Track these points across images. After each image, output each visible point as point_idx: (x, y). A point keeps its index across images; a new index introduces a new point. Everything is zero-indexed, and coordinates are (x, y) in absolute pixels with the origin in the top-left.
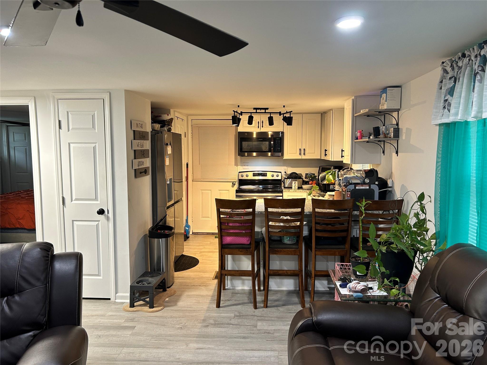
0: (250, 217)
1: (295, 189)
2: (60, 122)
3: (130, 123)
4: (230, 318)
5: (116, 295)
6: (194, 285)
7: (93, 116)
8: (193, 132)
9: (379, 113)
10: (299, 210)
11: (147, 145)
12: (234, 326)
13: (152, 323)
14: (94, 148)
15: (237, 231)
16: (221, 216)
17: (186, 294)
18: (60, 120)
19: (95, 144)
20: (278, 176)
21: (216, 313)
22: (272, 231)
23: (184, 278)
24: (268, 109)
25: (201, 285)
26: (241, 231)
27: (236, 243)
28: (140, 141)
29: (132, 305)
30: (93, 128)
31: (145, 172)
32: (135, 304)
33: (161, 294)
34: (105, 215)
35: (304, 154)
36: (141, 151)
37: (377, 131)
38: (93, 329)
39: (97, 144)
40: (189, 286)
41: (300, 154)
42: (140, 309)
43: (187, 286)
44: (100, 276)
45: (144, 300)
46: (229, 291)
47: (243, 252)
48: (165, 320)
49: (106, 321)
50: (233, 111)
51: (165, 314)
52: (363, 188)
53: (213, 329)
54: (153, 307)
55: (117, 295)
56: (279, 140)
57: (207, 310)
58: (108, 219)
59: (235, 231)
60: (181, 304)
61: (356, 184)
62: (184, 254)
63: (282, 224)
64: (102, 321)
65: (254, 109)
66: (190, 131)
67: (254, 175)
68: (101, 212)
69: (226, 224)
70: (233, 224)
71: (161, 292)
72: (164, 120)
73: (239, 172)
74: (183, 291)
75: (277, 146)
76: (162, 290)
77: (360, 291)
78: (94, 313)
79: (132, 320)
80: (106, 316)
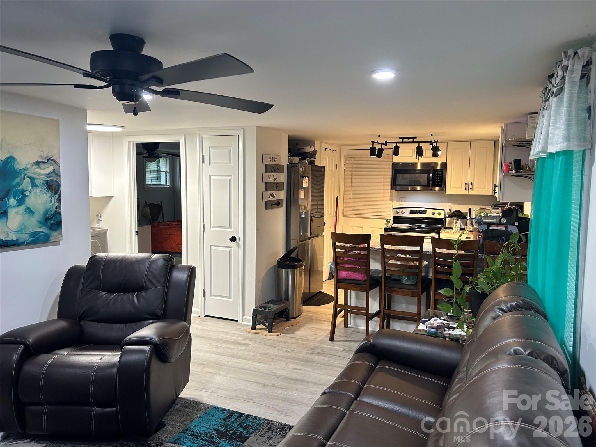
0: (365, 253)
1: (456, 230)
2: (203, 156)
3: (261, 157)
4: (338, 351)
5: (242, 317)
6: (319, 320)
7: (230, 151)
8: (346, 163)
9: (520, 143)
10: (418, 248)
11: (282, 178)
12: (338, 358)
13: (265, 344)
14: (230, 180)
15: (352, 266)
16: (338, 250)
17: (308, 325)
18: (203, 154)
19: (231, 177)
20: (439, 214)
21: (328, 345)
22: (389, 269)
23: (312, 312)
24: (416, 138)
25: (325, 320)
26: (356, 267)
27: (351, 278)
28: (272, 174)
29: (254, 328)
30: (229, 162)
31: (278, 204)
32: (257, 327)
33: (283, 323)
34: (237, 243)
35: (471, 189)
36: (274, 183)
37: (518, 165)
38: (215, 341)
39: (232, 177)
40: (314, 320)
41: (466, 189)
42: (259, 332)
43: (312, 319)
44: (231, 298)
45: (264, 325)
46: (351, 329)
47: (358, 288)
48: (278, 343)
49: (228, 337)
50: (371, 142)
51: (280, 339)
52: (499, 228)
53: (317, 357)
54: (272, 332)
55: (244, 317)
56: (440, 172)
57: (320, 342)
58: (239, 246)
59: (349, 266)
60: (298, 333)
61: (490, 224)
62: (322, 291)
63: (398, 263)
64: (225, 336)
65: (400, 138)
66: (343, 162)
67: (411, 212)
68: (233, 239)
69: (342, 259)
70: (348, 259)
71: (284, 321)
72: (307, 152)
73: (394, 208)
74: (306, 323)
75: (437, 180)
76: (286, 320)
77: (436, 327)
78: (221, 330)
79: (250, 339)
80: (230, 333)
